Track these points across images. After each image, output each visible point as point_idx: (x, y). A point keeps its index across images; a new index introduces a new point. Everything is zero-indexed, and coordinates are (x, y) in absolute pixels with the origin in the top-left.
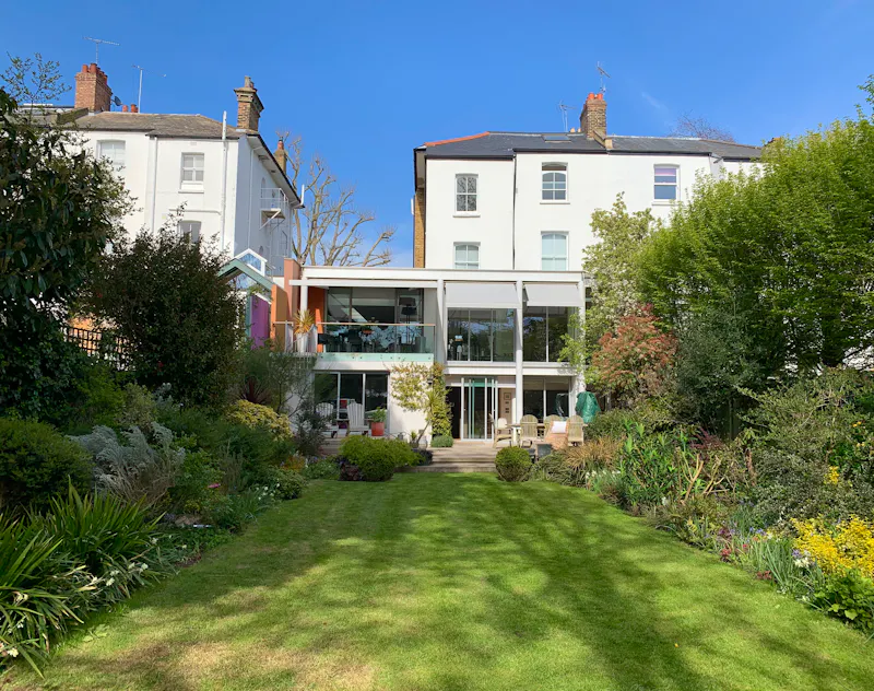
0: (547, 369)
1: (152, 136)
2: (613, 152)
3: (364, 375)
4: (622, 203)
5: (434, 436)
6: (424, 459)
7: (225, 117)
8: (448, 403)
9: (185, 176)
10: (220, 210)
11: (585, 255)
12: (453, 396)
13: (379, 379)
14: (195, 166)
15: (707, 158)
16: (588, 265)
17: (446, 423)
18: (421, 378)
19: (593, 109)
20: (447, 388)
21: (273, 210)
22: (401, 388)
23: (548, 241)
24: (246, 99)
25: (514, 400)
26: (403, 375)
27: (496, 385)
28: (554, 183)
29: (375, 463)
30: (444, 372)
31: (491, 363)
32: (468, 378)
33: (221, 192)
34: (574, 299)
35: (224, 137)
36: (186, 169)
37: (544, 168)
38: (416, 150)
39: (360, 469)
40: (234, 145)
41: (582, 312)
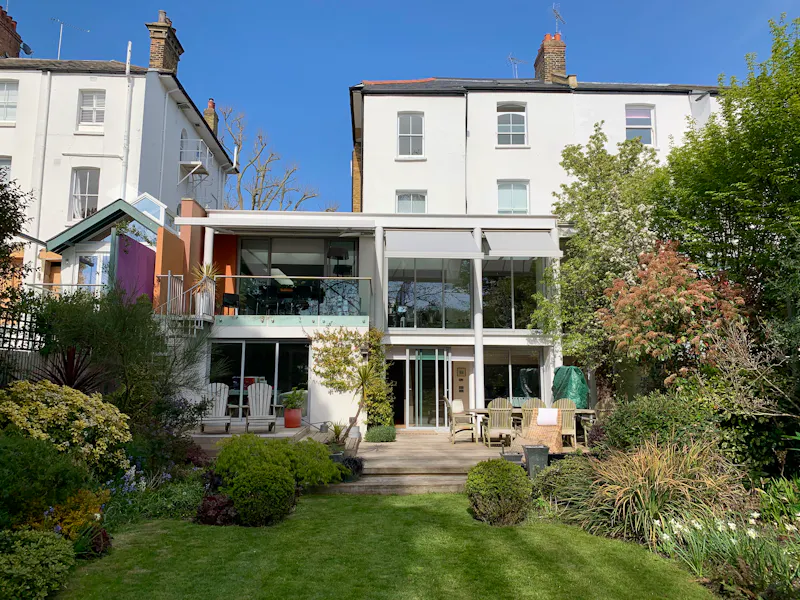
0: (513, 338)
1: (45, 71)
2: (578, 90)
3: (277, 345)
4: (602, 134)
5: (369, 426)
6: (349, 471)
7: (129, 48)
8: (388, 381)
9: (83, 116)
10: (122, 153)
11: (556, 199)
12: (396, 371)
13: (297, 350)
14: (95, 105)
15: (686, 97)
16: (560, 211)
17: (385, 408)
18: (353, 348)
19: (550, 51)
20: (388, 362)
21: (193, 163)
22: (326, 362)
23: (505, 192)
24: (159, 35)
25: (472, 376)
26: (329, 345)
27: (449, 358)
28: (511, 125)
29: (255, 491)
30: (384, 341)
31: (442, 331)
32: (414, 348)
33: (124, 133)
34: (548, 248)
35: (128, 71)
36: (85, 108)
37: (499, 110)
38: (352, 90)
39: (231, 503)
40: (140, 82)
41: (557, 266)
